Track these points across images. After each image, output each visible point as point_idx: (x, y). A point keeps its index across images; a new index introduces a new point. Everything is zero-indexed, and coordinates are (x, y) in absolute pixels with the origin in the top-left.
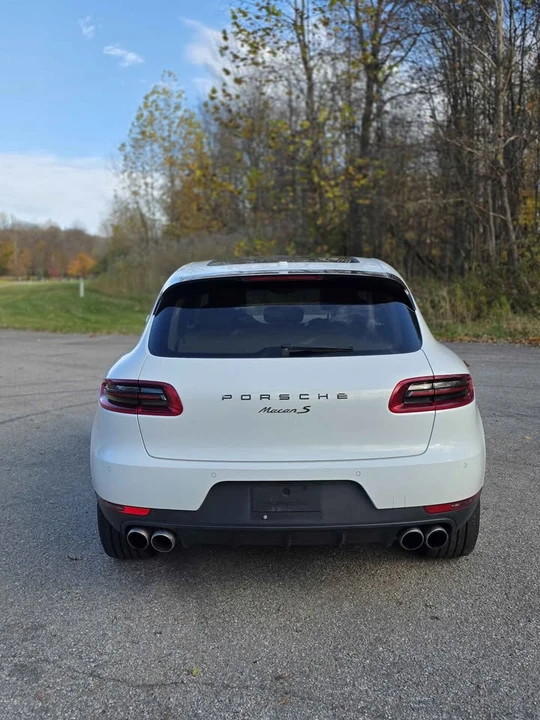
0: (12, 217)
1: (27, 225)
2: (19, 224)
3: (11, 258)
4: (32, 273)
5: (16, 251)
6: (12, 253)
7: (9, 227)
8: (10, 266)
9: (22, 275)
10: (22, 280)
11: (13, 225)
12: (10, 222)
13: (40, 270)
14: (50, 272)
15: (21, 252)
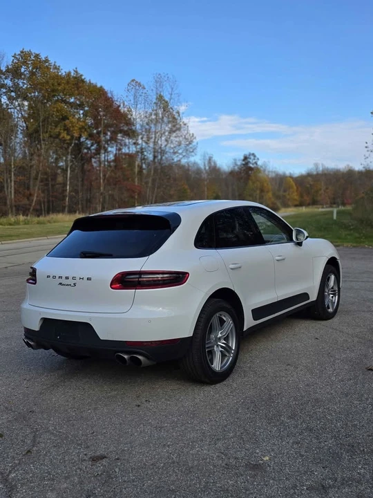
0: (322, 165)
1: (332, 169)
2: (327, 169)
3: (320, 192)
4: (333, 203)
5: (324, 188)
6: (320, 189)
7: (320, 172)
8: (319, 198)
9: (327, 204)
10: (327, 207)
11: (323, 171)
12: (321, 169)
13: (339, 200)
14: (346, 201)
15: (327, 189)
